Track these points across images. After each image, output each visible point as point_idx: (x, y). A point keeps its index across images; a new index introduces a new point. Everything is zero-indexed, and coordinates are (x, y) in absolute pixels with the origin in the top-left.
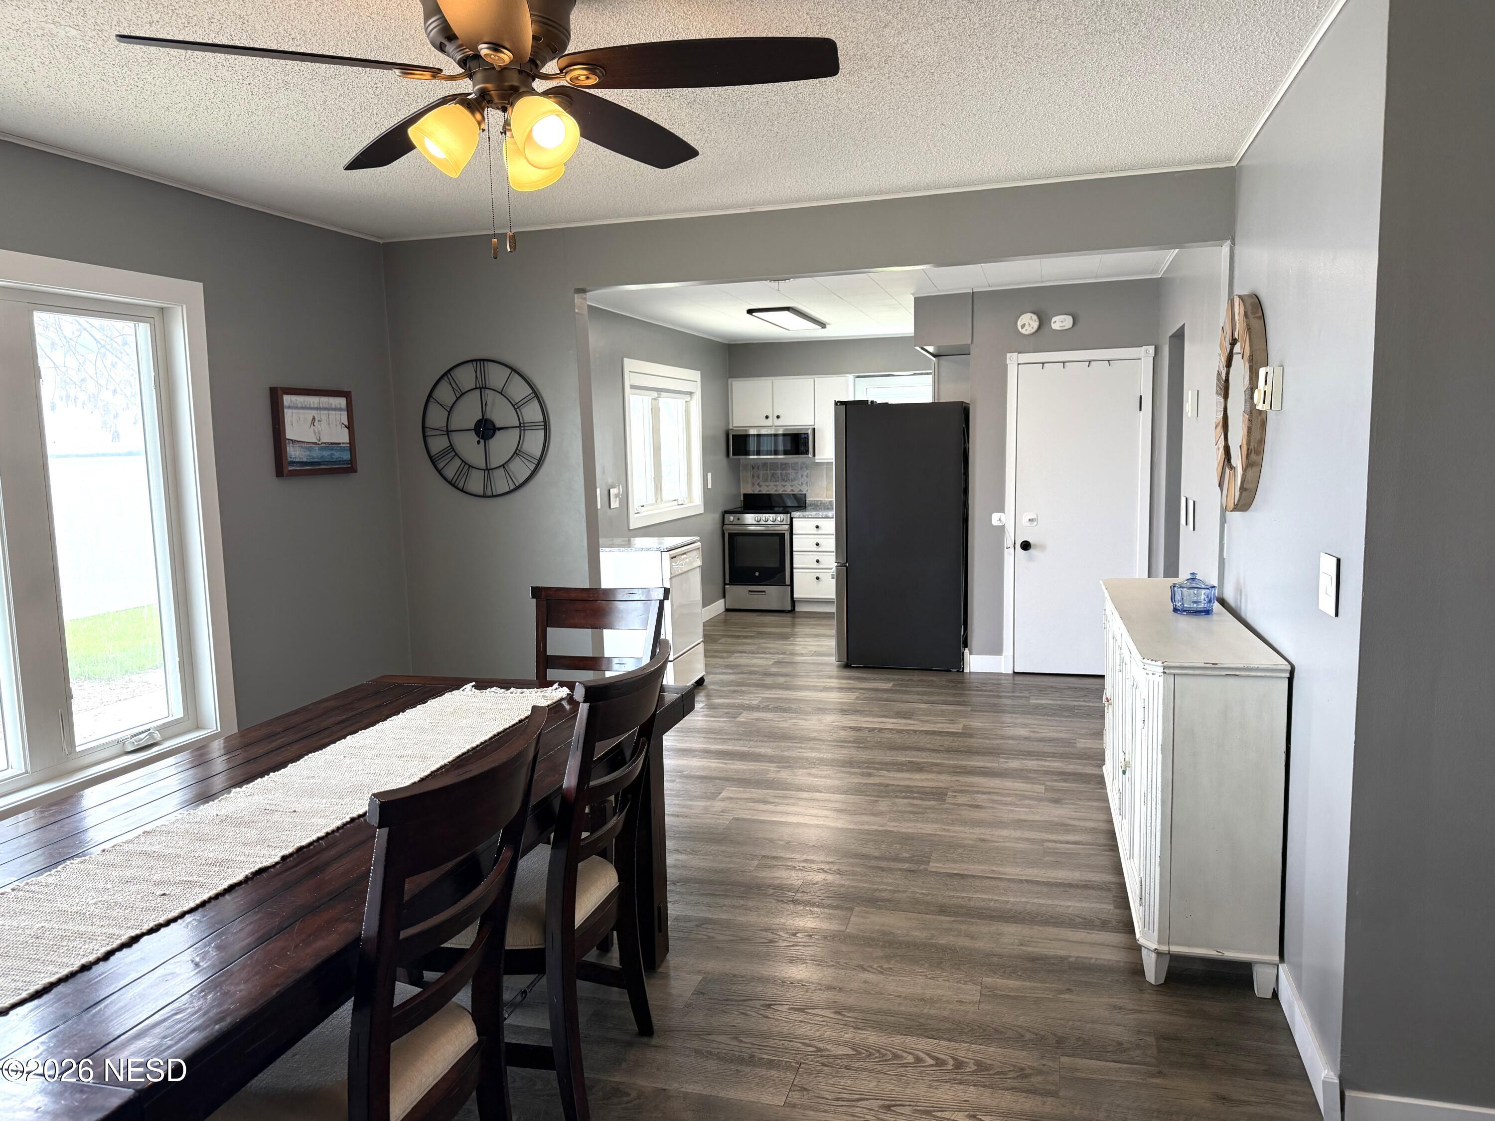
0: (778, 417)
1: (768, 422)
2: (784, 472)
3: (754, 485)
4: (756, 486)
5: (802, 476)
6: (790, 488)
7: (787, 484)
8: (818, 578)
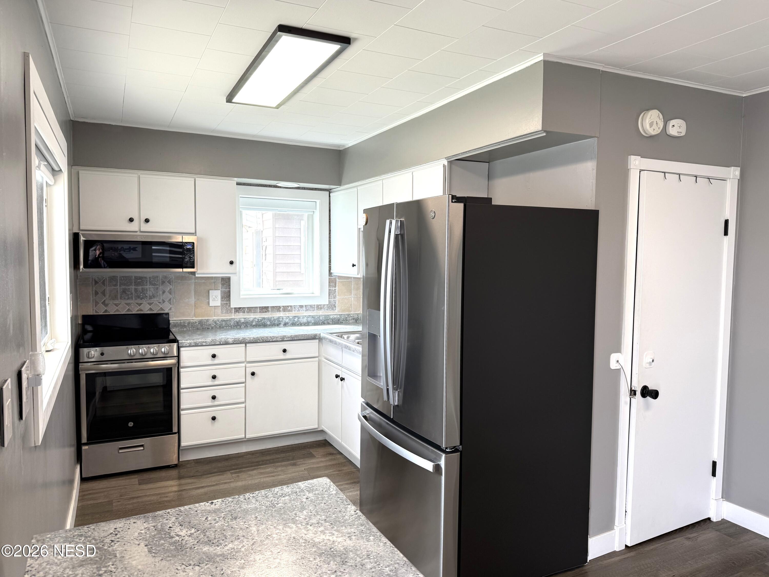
0: (147, 221)
1: (134, 227)
2: (140, 288)
3: (97, 303)
4: (101, 305)
5: (164, 292)
6: (148, 307)
7: (144, 302)
8: (214, 418)
